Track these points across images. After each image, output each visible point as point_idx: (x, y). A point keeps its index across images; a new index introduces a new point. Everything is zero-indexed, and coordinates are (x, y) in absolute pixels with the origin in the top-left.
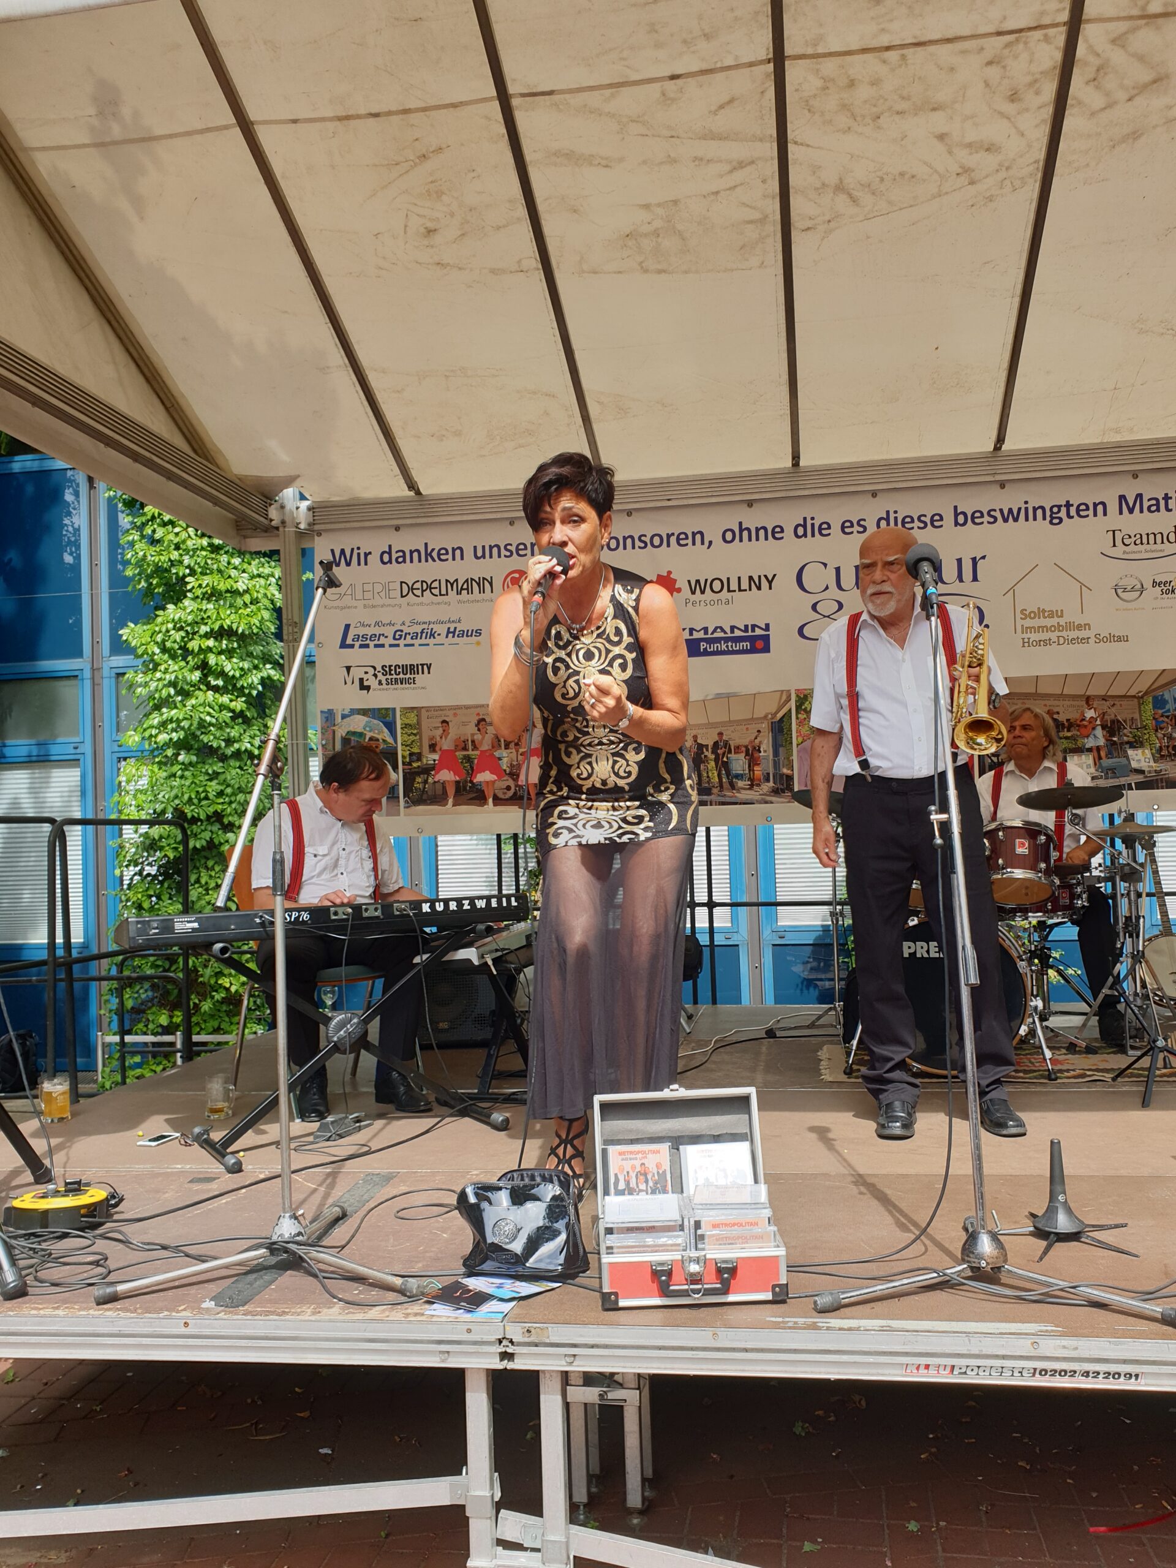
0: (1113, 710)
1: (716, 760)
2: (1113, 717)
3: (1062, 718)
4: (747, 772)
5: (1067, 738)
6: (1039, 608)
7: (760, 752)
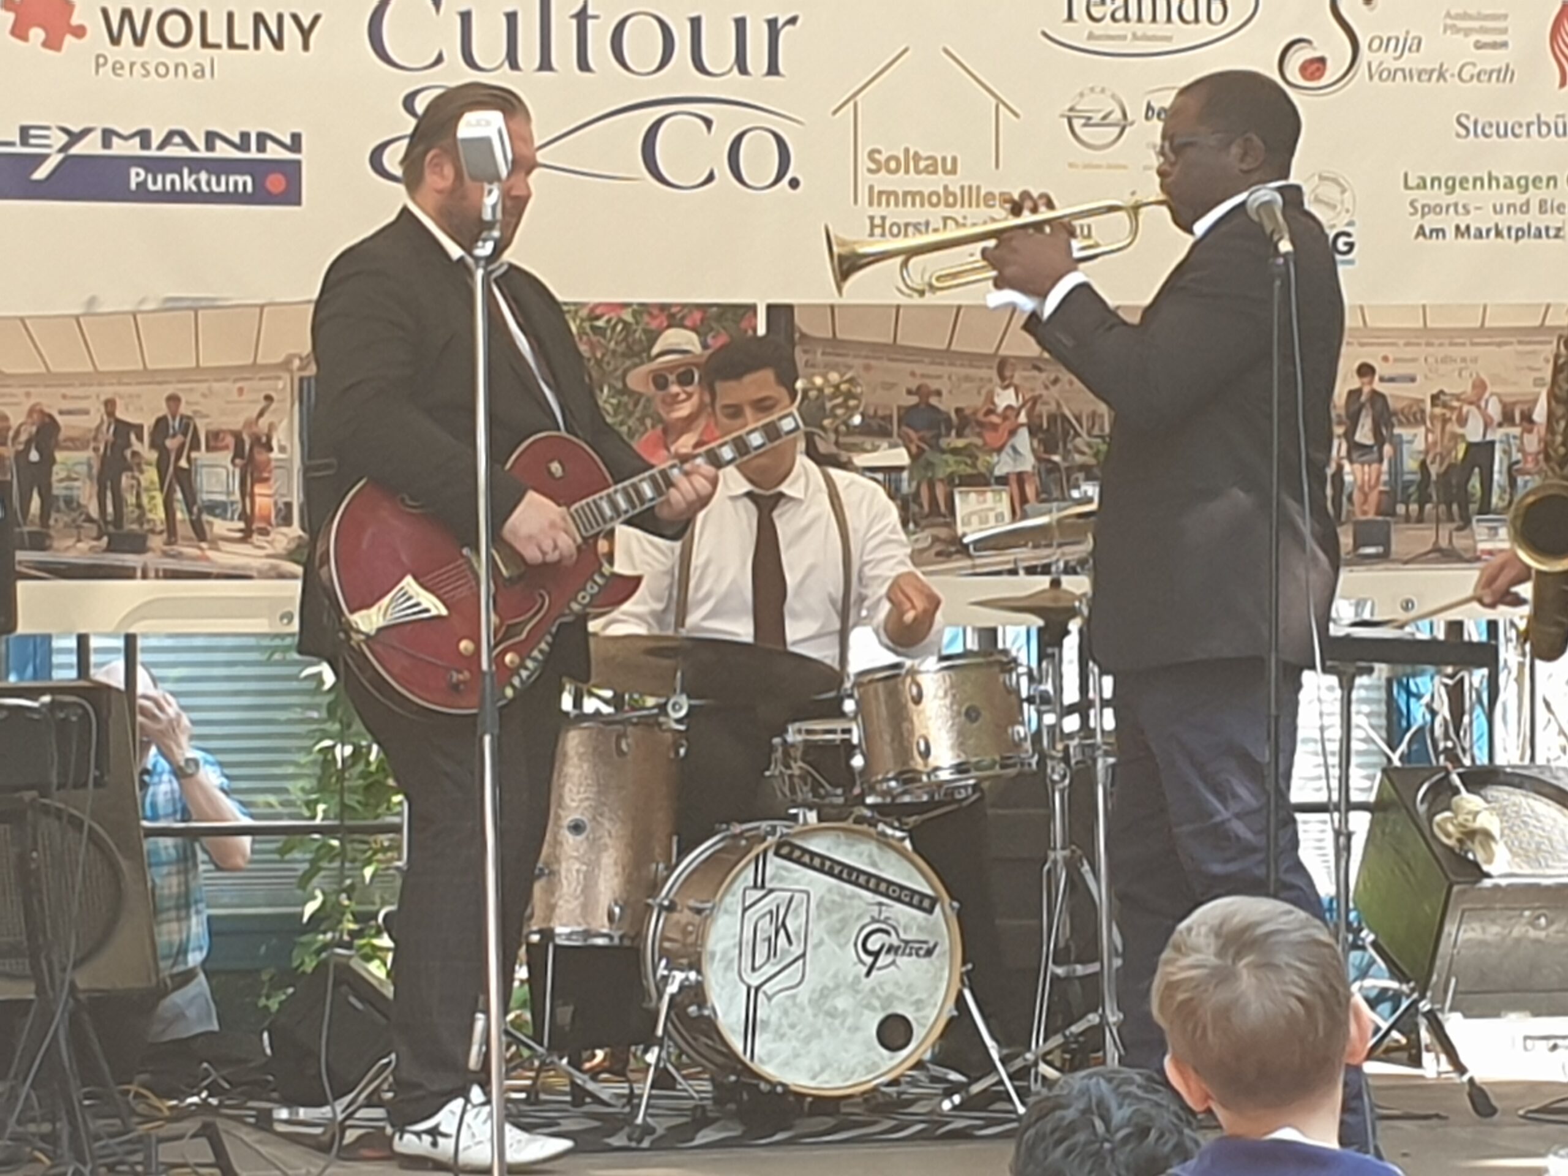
0: (1054, 390)
1: (161, 467)
2: (1053, 407)
3: (947, 404)
4: (237, 496)
5: (955, 451)
6: (907, 151)
7: (271, 449)
